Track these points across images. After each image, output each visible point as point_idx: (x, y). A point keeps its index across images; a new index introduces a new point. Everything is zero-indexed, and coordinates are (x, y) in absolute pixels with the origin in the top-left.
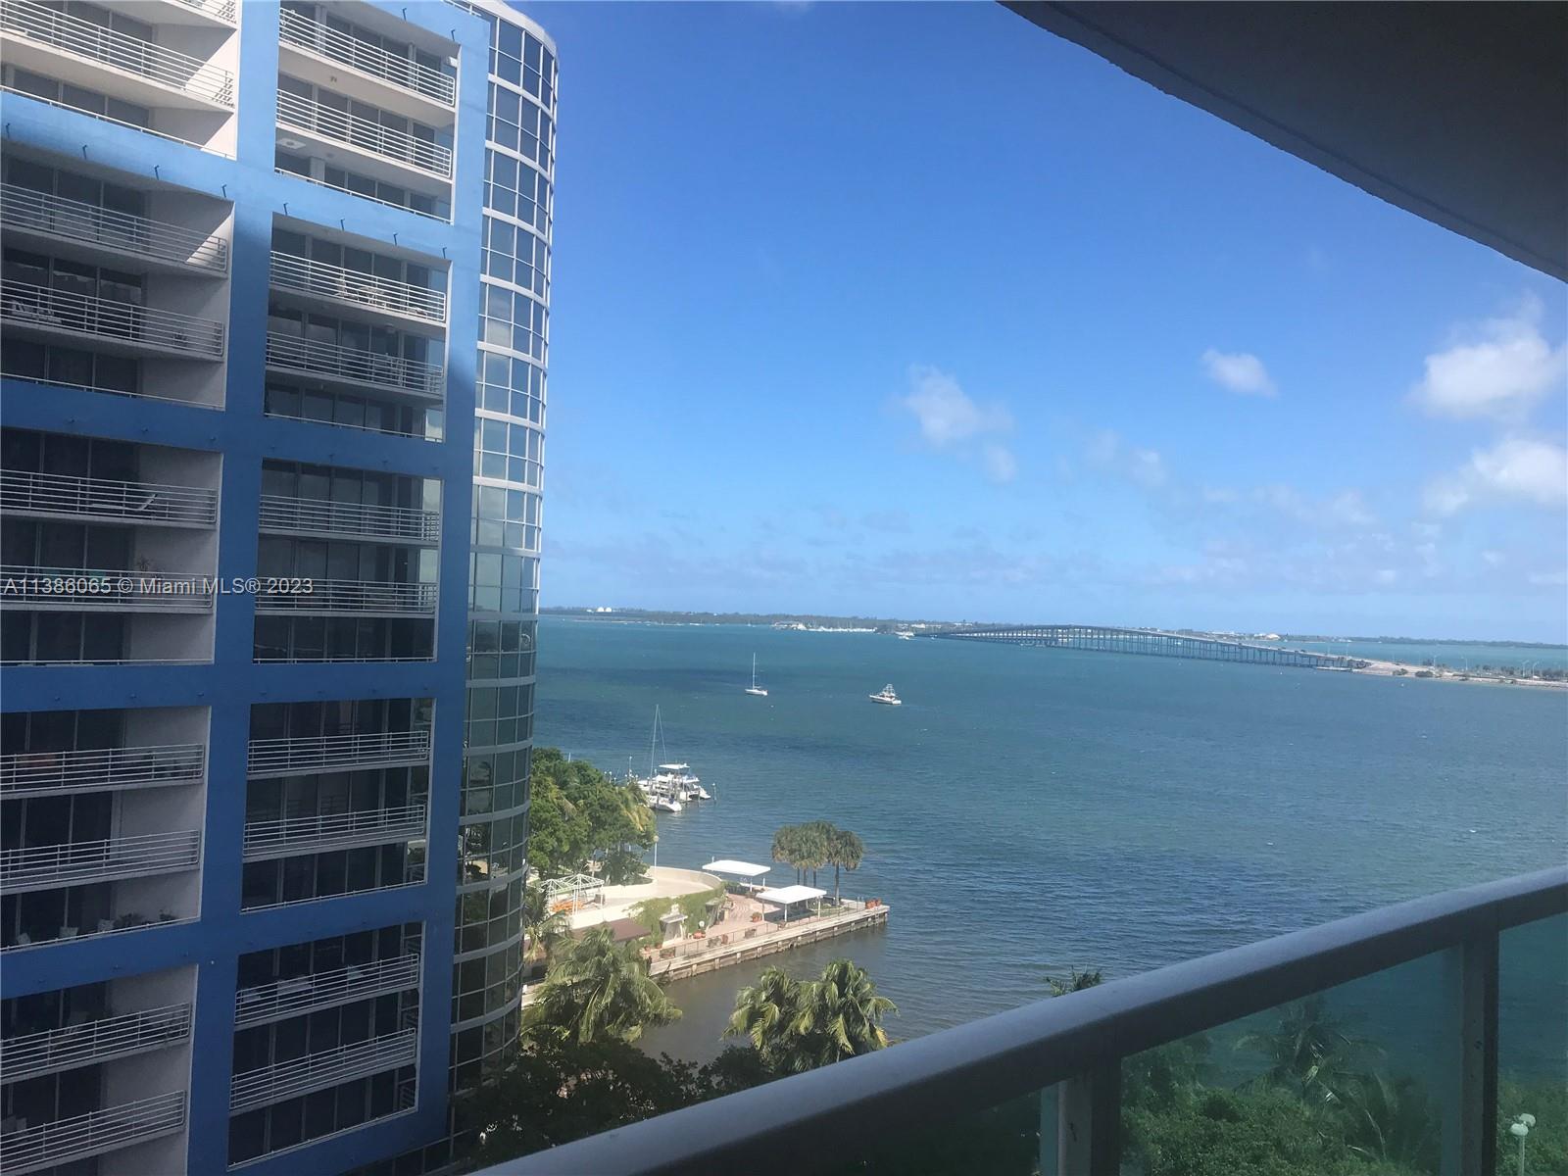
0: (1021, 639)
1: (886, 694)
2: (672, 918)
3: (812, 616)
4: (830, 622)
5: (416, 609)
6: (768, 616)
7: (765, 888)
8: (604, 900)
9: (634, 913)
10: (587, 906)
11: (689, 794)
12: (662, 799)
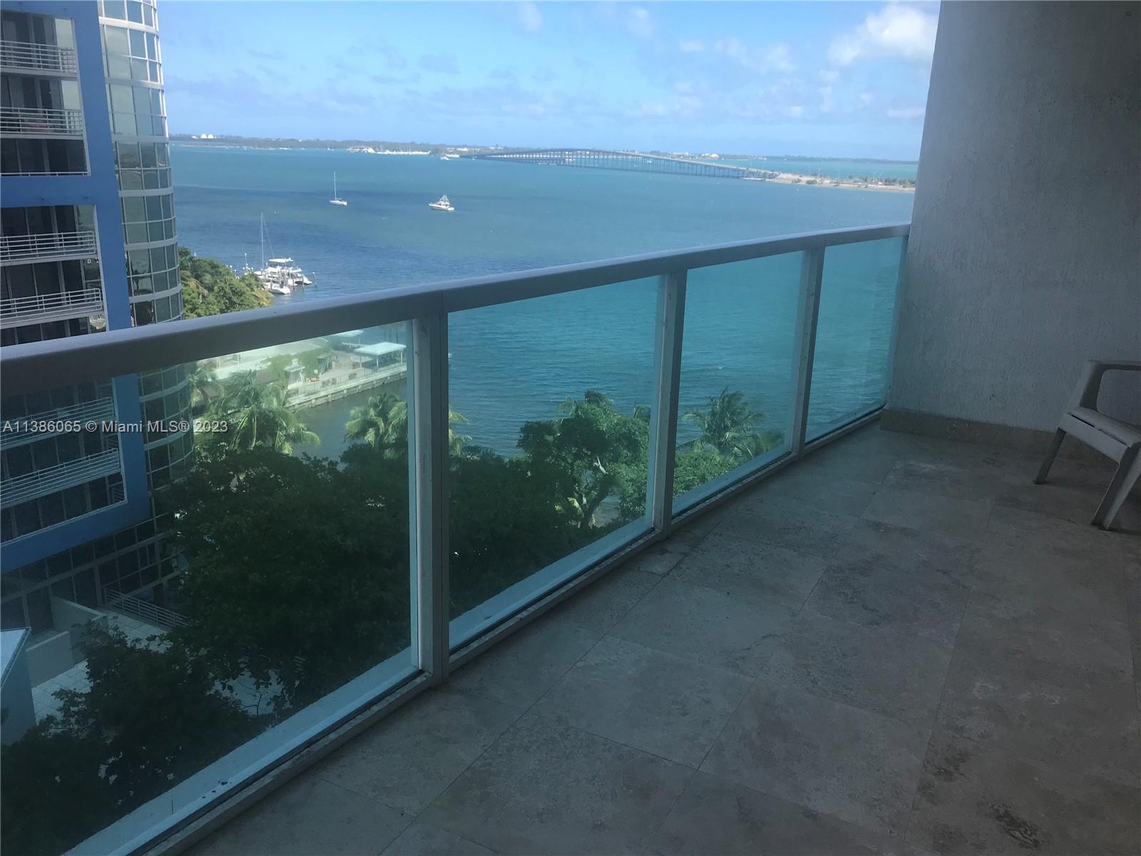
0: (540, 159)
1: (443, 203)
2: (293, 369)
3: (379, 142)
4: (394, 147)
5: (66, 132)
6: (343, 142)
7: (360, 345)
8: (240, 358)
9: (264, 366)
10: (228, 363)
11: (295, 281)
12: (274, 285)
